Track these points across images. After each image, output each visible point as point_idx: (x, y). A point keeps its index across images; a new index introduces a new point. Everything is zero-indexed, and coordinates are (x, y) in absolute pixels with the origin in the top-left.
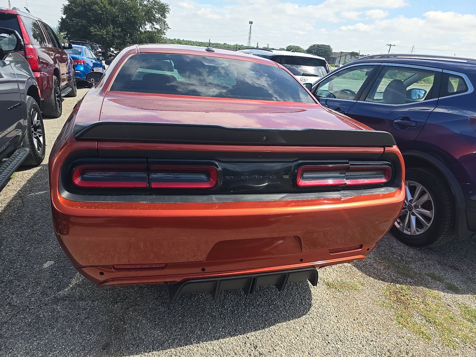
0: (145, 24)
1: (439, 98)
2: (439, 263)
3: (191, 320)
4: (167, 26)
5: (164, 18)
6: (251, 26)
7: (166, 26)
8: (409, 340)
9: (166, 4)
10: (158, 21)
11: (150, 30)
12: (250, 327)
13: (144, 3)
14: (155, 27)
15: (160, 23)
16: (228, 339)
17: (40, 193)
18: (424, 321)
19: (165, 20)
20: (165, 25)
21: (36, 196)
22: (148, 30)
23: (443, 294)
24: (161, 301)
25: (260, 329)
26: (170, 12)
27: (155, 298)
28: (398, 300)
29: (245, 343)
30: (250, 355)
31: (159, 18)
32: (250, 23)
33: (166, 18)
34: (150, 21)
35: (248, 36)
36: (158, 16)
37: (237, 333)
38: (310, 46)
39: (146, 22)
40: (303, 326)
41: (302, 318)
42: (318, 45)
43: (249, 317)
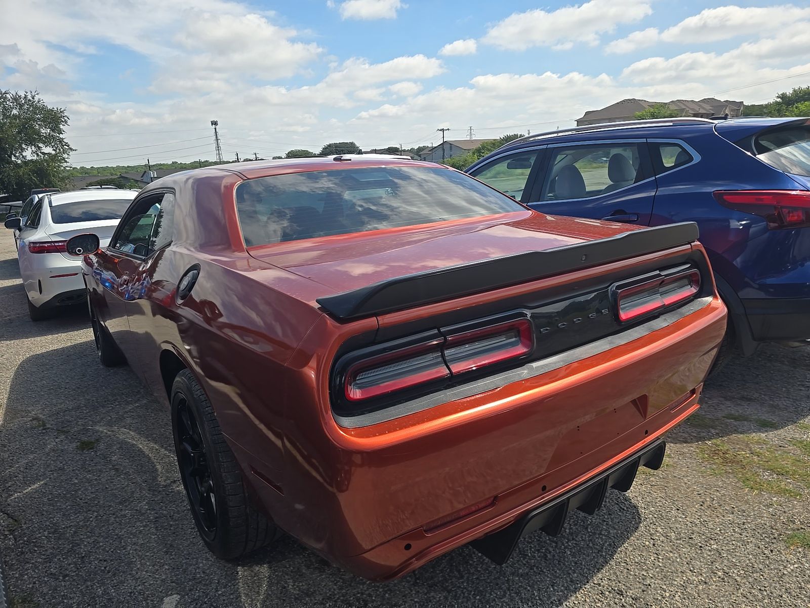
0: (23, 150)
1: (657, 177)
2: (726, 398)
3: (496, 594)
4: (67, 147)
5: (59, 134)
6: (215, 129)
7: (65, 146)
8: (780, 506)
9: (59, 109)
10: (47, 141)
11: (35, 158)
12: (587, 569)
13: (12, 113)
14: (42, 151)
15: (53, 144)
16: (573, 598)
17: (32, 487)
18: (775, 476)
19: (61, 136)
20: (63, 146)
21: (30, 496)
22: (29, 158)
23: (764, 435)
24: (425, 584)
25: (603, 566)
26: (69, 122)
27: (413, 584)
28: (726, 461)
29: (601, 594)
30: (623, 606)
31: (49, 135)
32: (212, 124)
33: (62, 134)
34: (31, 142)
35: (215, 145)
36: (45, 131)
37: (578, 584)
38: (324, 147)
39: (24, 146)
40: (651, 538)
41: (640, 528)
42: (334, 144)
43: (574, 555)
